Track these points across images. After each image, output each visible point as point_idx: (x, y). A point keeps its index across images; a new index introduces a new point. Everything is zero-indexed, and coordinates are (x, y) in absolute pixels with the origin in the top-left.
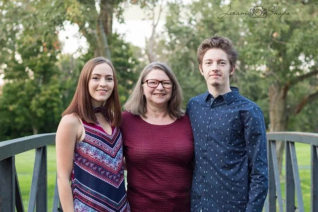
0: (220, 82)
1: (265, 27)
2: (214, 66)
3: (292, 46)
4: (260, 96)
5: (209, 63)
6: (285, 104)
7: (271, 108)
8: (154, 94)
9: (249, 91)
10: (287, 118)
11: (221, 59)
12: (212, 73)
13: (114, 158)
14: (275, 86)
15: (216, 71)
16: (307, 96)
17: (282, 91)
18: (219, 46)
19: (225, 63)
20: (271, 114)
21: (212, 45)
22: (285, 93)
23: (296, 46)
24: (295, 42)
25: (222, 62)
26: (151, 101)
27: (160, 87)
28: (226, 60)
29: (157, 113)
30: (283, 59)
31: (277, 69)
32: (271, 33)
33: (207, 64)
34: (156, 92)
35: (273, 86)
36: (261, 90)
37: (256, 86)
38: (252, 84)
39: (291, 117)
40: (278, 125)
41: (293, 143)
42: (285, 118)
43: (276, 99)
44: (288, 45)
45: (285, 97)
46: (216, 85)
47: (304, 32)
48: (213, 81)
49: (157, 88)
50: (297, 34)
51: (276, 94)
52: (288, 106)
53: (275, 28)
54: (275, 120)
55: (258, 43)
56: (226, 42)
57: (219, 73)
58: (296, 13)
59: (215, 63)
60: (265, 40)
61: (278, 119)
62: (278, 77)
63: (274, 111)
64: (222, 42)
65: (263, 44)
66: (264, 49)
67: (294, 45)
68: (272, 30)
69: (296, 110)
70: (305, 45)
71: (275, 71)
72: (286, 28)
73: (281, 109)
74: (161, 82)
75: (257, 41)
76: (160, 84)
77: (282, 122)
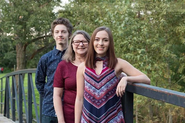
0: (63, 42)
1: (15, 13)
2: (60, 34)
3: (30, 23)
4: (9, 50)
5: (57, 32)
6: (25, 54)
7: (17, 56)
8: (78, 49)
9: (3, 47)
10: (26, 62)
11: (63, 30)
12: (59, 38)
13: (98, 90)
14: (20, 44)
15: (61, 37)
16: (37, 50)
17: (23, 47)
18: (62, 23)
19: (66, 32)
20: (17, 59)
21: (58, 23)
22: (25, 48)
23: (32, 23)
24: (31, 22)
25: (64, 31)
26: (77, 53)
27: (81, 44)
28: (66, 30)
29: (81, 60)
30: (24, 30)
31: (21, 35)
32: (18, 16)
33: (56, 33)
34: (79, 47)
35: (18, 44)
36: (9, 46)
37: (7, 44)
38: (5, 43)
39: (28, 61)
40: (21, 65)
41: (31, 74)
42: (25, 62)
43: (20, 51)
44: (27, 23)
45: (25, 50)
46: (61, 44)
47: (36, 16)
48: (59, 42)
49: (79, 45)
50: (32, 17)
51: (20, 49)
52: (26, 55)
53: (20, 14)
54: (19, 62)
55: (11, 21)
56: (65, 21)
57: (63, 38)
58: (31, 6)
59: (60, 32)
60: (15, 19)
61: (21, 62)
62: (21, 40)
63: (19, 58)
64: (64, 20)
65: (14, 22)
66: (14, 24)
67: (31, 23)
68: (19, 15)
69: (31, 58)
70: (36, 23)
71: (19, 37)
72: (26, 13)
73: (23, 57)
74: (81, 41)
75: (11, 20)
76: (81, 43)
77: (23, 64)
